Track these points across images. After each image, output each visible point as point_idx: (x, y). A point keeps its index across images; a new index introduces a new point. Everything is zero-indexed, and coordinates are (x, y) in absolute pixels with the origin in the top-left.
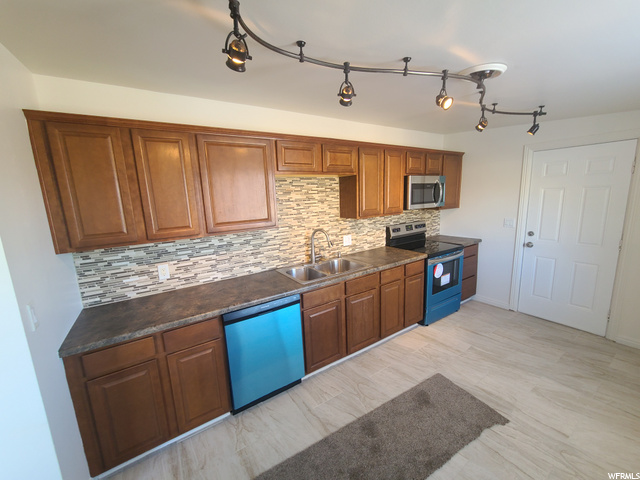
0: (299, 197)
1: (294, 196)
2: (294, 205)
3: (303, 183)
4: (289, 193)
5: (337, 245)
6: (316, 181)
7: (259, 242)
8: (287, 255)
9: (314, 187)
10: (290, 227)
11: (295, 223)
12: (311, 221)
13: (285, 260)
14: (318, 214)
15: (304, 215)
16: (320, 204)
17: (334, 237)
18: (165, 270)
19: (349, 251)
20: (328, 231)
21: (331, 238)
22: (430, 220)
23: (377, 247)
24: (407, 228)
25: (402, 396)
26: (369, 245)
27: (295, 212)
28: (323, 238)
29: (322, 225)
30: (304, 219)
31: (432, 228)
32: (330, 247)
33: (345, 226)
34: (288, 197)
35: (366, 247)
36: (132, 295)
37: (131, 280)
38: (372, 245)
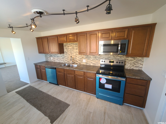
0: (71, 48)
1: (70, 48)
2: (70, 49)
3: (72, 44)
4: (69, 47)
5: (81, 61)
6: (75, 44)
7: (63, 57)
8: (69, 61)
9: (75, 45)
10: (69, 55)
11: (70, 54)
12: (74, 54)
13: (68, 61)
14: (75, 52)
15: (72, 52)
16: (76, 50)
17: (80, 59)
18: (52, 58)
19: (85, 64)
20: (78, 57)
21: (79, 59)
22: (133, 61)
23: (96, 65)
24: (110, 62)
25: (58, 99)
26: (93, 64)
27: (70, 51)
28: (77, 59)
29: (76, 55)
30: (72, 53)
31: (135, 65)
32: (79, 61)
33: (84, 57)
34: (68, 48)
35: (92, 64)
36: (49, 61)
37: (49, 59)
38: (94, 64)
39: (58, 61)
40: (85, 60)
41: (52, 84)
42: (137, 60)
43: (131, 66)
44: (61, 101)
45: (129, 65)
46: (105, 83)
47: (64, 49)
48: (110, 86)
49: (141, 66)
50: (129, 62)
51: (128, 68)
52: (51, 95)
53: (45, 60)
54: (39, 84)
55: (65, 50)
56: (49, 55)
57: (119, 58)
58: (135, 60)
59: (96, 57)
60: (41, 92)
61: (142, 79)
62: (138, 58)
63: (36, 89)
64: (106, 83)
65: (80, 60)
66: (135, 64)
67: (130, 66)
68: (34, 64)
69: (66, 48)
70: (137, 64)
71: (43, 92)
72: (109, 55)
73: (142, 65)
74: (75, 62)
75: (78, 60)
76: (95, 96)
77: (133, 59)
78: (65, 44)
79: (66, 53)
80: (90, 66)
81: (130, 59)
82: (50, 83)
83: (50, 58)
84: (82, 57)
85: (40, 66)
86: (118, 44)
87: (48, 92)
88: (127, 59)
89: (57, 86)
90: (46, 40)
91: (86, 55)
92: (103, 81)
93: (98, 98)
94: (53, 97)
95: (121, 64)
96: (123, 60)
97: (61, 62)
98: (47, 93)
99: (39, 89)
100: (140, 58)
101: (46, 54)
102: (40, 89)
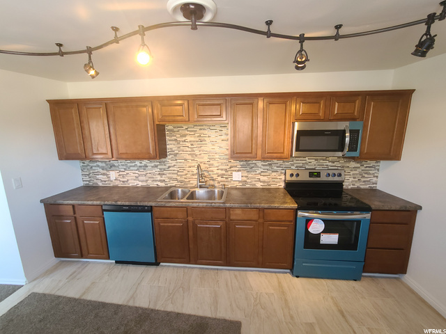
0: (193, 139)
1: (188, 138)
3: (196, 129)
4: (185, 136)
5: (227, 178)
7: (164, 167)
8: (183, 179)
10: (186, 160)
11: (189, 157)
12: (202, 158)
13: (181, 182)
15: (197, 152)
17: (224, 172)
18: (113, 175)
19: (239, 185)
20: (217, 167)
21: (220, 172)
22: (358, 170)
23: (273, 186)
24: (311, 175)
25: (190, 316)
26: (262, 184)
27: (190, 149)
28: (213, 171)
29: (211, 162)
30: (196, 155)
31: (363, 180)
32: (219, 179)
33: (235, 164)
34: (184, 139)
35: (259, 185)
36: (100, 184)
37: (100, 177)
38: (266, 184)
39: (140, 184)
40: (240, 173)
41: (131, 267)
42: (366, 167)
43: (356, 182)
44: (202, 318)
45: (352, 179)
46: (323, 232)
47: (168, 142)
48: (332, 239)
49: (375, 179)
50: (352, 173)
51: (350, 187)
52: (152, 307)
53: (82, 184)
54: (72, 277)
55: (171, 146)
56: (104, 165)
57: (330, 164)
58: (363, 168)
59: (271, 164)
60: (104, 305)
61: (404, 209)
62: (369, 162)
63: (70, 300)
64: (325, 231)
65: (222, 176)
66: (364, 177)
67: (352, 181)
68: (42, 201)
69: (176, 140)
70: (366, 176)
71: (112, 305)
72: (307, 158)
73: (377, 177)
74: (208, 183)
75: (215, 177)
76: (286, 273)
77: (358, 165)
78: (170, 127)
79: (176, 155)
80: (255, 190)
81: (353, 164)
82: (117, 262)
83: (104, 174)
84: (230, 164)
85: (73, 206)
86: (344, 132)
87: (133, 297)
88: (347, 165)
89: (152, 269)
90: (102, 111)
91: (242, 161)
92: (317, 227)
93: (297, 277)
94: (168, 313)
95: (336, 179)
96: (339, 168)
97: (154, 184)
98: (131, 304)
99: (84, 297)
100: (372, 163)
101: (87, 162)
102: (92, 296)
